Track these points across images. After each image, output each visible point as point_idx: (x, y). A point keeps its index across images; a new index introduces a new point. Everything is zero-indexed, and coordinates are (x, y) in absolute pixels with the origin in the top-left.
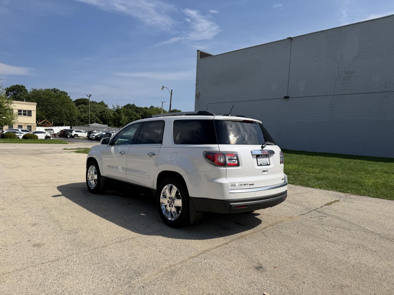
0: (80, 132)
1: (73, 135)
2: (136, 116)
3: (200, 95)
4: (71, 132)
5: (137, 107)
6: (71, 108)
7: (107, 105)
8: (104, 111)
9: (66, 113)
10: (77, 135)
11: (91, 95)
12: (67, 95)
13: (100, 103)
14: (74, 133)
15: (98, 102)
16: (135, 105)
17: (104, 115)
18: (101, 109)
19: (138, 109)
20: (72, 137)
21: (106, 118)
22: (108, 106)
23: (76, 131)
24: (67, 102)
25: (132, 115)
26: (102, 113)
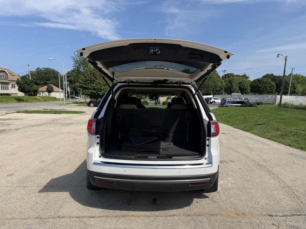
0: (217, 99)
1: (212, 102)
2: (270, 84)
4: (211, 100)
5: (275, 76)
6: (215, 82)
7: (248, 77)
8: (242, 82)
9: (212, 86)
10: (215, 102)
11: (225, 70)
12: (216, 72)
13: (242, 76)
14: (212, 100)
16: (273, 74)
17: (242, 85)
18: (240, 80)
19: (276, 78)
20: (211, 103)
21: (243, 87)
22: (249, 78)
23: (214, 99)
24: (213, 78)
25: (266, 83)
26: (240, 83)
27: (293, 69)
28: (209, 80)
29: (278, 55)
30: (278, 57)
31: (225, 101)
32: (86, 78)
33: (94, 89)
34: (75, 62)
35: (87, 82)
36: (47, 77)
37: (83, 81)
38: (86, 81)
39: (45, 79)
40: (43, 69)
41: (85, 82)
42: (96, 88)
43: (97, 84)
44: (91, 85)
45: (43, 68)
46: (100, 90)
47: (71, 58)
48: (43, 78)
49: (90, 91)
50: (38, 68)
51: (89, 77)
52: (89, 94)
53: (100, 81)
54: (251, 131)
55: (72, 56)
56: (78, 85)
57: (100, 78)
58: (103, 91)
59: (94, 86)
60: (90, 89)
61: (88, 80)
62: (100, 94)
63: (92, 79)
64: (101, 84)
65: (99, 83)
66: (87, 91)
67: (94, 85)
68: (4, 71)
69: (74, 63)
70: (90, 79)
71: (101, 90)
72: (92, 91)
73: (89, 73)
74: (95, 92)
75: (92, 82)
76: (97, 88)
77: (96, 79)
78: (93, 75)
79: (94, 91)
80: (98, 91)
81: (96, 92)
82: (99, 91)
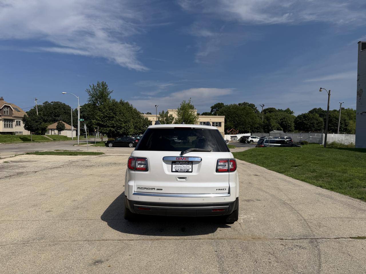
0: (255, 138)
1: (249, 141)
2: (317, 120)
3: (362, 92)
4: (248, 139)
5: (323, 111)
6: (253, 118)
7: (292, 111)
8: (284, 118)
9: (250, 123)
10: (253, 141)
11: (264, 105)
12: (255, 106)
13: (285, 111)
14: (250, 139)
15: (284, 109)
16: (321, 108)
17: (285, 122)
18: (283, 116)
19: (325, 113)
20: (249, 142)
21: (286, 124)
22: (294, 113)
23: (252, 138)
24: (251, 113)
25: (313, 119)
26: (282, 120)
27: (341, 104)
28: (246, 116)
29: (321, 89)
30: (320, 91)
31: (263, 140)
32: (104, 114)
33: (113, 127)
34: (91, 96)
35: (106, 119)
36: (56, 113)
37: (100, 118)
38: (104, 118)
39: (54, 114)
40: (52, 104)
41: (102, 118)
42: (115, 125)
43: (117, 121)
44: (109, 122)
45: (52, 102)
46: (119, 127)
47: (86, 91)
48: (51, 113)
49: (108, 129)
50: (46, 102)
51: (107, 114)
52: (108, 132)
53: (120, 118)
54: (286, 173)
55: (87, 89)
56: (95, 122)
57: (120, 114)
58: (123, 129)
59: (113, 124)
60: (109, 127)
61: (107, 117)
62: (119, 132)
63: (111, 115)
64: (121, 121)
65: (119, 120)
66: (105, 129)
67: (113, 122)
68: (9, 107)
69: (89, 97)
70: (108, 116)
71: (121, 128)
72: (110, 129)
73: (107, 109)
74: (113, 131)
75: (111, 118)
76: (117, 125)
77: (116, 115)
78: (112, 111)
79: (112, 129)
80: (117, 129)
81: (115, 129)
82: (119, 130)
